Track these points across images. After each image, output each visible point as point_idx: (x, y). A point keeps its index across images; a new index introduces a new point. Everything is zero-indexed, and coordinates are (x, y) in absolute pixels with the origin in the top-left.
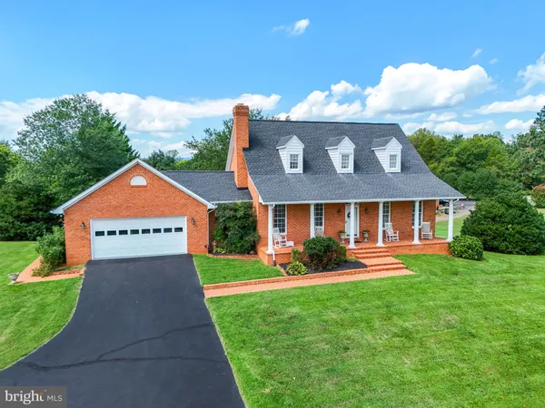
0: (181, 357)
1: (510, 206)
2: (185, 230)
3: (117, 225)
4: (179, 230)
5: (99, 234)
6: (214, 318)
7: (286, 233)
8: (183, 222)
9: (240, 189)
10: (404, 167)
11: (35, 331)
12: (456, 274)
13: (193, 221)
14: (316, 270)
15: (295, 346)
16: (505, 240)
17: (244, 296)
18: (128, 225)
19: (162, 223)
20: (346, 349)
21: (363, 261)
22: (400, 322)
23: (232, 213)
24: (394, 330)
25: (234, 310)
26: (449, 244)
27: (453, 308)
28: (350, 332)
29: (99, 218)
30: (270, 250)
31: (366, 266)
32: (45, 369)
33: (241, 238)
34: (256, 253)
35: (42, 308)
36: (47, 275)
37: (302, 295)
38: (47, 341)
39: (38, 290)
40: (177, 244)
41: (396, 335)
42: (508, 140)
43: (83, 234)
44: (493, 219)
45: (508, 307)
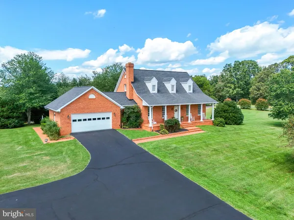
1: (230, 106)
2: (111, 118)
3: (82, 117)
4: (108, 118)
5: (74, 121)
9: (130, 100)
10: (194, 91)
12: (220, 131)
13: (114, 114)
14: (171, 132)
16: (229, 120)
18: (87, 116)
19: (101, 116)
20: (200, 156)
21: (186, 128)
22: (212, 147)
23: (132, 110)
24: (211, 149)
26: (213, 121)
27: (226, 142)
28: (198, 151)
29: (75, 113)
30: (151, 125)
31: (188, 130)
33: (136, 121)
34: (141, 127)
37: (173, 140)
40: (108, 125)
41: (212, 151)
42: (208, 78)
43: (68, 121)
44: (224, 111)
45: (241, 141)
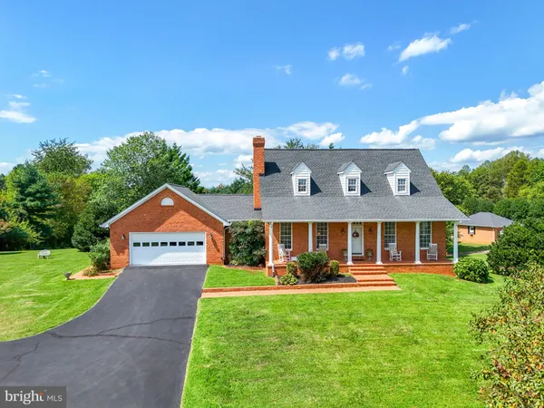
0: (157, 338)
2: (205, 244)
3: (150, 238)
4: (201, 243)
6: (198, 312)
7: (291, 250)
8: (203, 237)
11: (66, 312)
13: (211, 236)
14: (306, 282)
15: (248, 337)
17: (231, 298)
18: (159, 238)
19: (186, 237)
21: (354, 276)
22: (354, 328)
23: (242, 230)
24: (344, 332)
25: (218, 308)
26: (453, 265)
28: (303, 331)
29: (136, 231)
30: (271, 262)
31: (355, 281)
32: (60, 337)
33: (250, 252)
35: (78, 297)
36: (93, 275)
37: (281, 300)
38: (71, 319)
39: (81, 285)
41: (343, 337)
43: (123, 244)
